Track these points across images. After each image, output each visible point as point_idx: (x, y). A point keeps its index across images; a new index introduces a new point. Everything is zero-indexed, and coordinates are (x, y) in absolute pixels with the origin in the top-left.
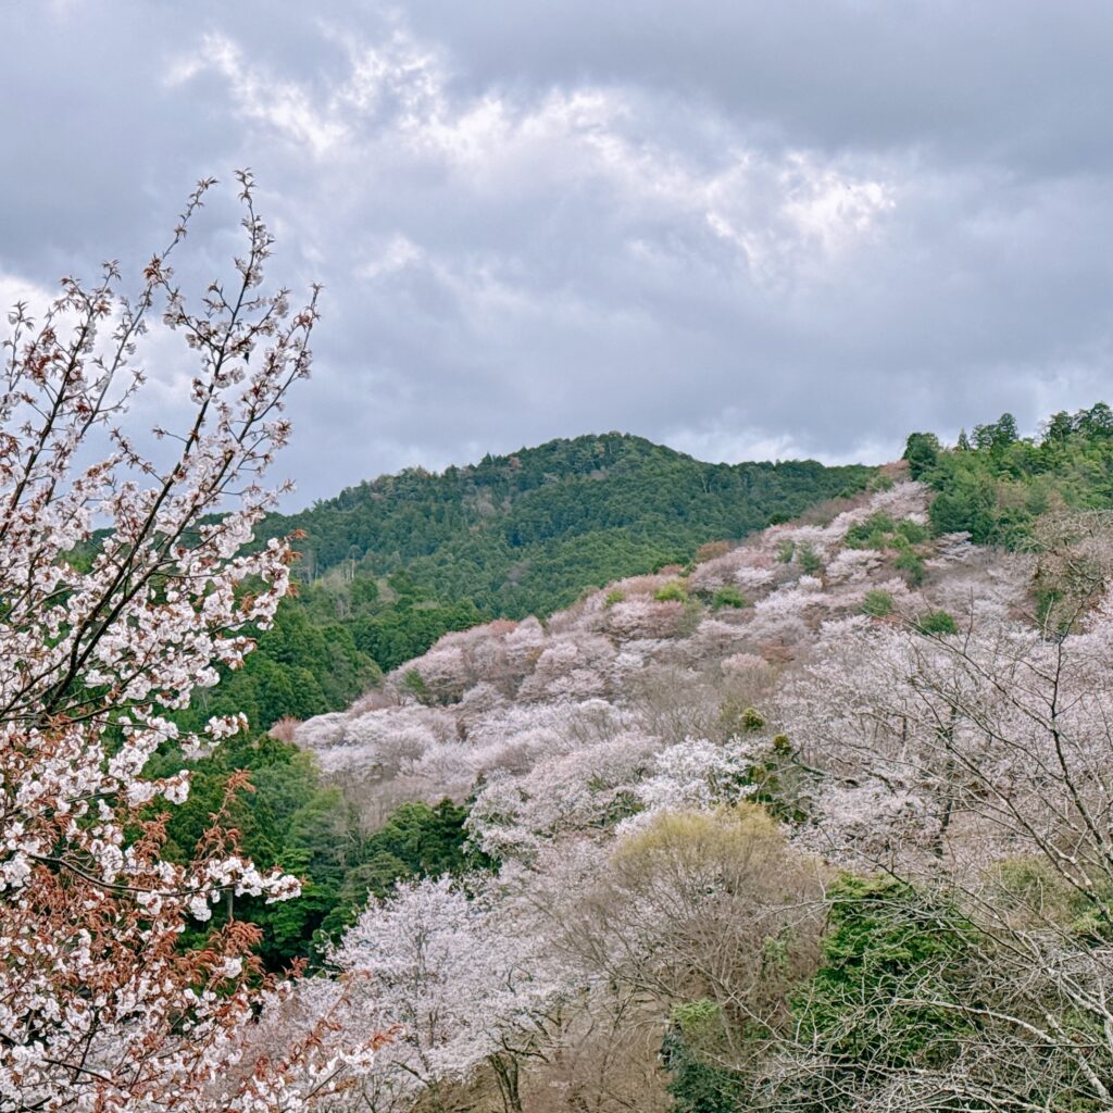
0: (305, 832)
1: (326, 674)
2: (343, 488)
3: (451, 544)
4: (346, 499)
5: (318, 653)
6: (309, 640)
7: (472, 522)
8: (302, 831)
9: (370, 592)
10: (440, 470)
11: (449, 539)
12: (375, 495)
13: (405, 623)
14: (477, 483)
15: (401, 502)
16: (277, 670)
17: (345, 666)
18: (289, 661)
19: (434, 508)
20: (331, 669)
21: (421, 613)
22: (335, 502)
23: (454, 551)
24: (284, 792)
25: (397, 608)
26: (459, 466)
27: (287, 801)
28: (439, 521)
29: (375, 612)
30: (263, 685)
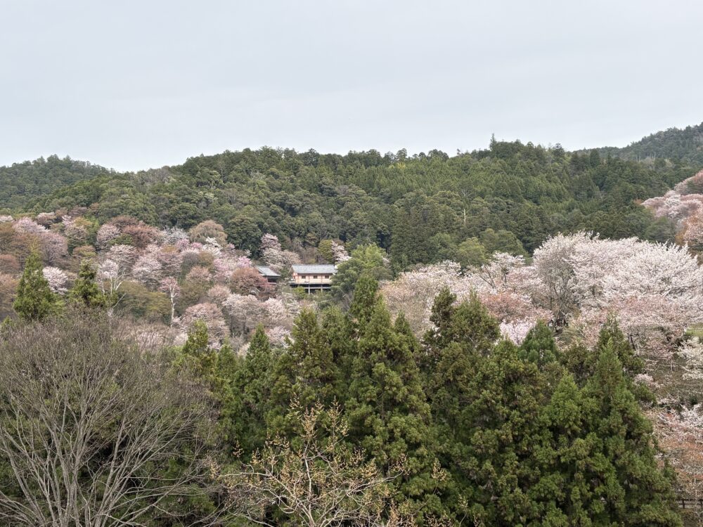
0: (652, 234)
1: (649, 188)
2: (643, 137)
3: (689, 155)
4: (644, 140)
5: (646, 180)
6: (642, 175)
7: (697, 146)
8: (651, 234)
9: (663, 164)
10: (683, 128)
11: (688, 153)
12: (656, 139)
13: (678, 174)
14: (700, 132)
15: (667, 140)
16: (630, 186)
17: (657, 186)
18: (634, 183)
19: (681, 142)
20: (651, 187)
21: (685, 170)
22: (640, 142)
23: (690, 157)
24: (640, 221)
25: (675, 169)
26: (692, 126)
27: (642, 225)
28: (684, 147)
29: (665, 171)
30: (625, 191)
